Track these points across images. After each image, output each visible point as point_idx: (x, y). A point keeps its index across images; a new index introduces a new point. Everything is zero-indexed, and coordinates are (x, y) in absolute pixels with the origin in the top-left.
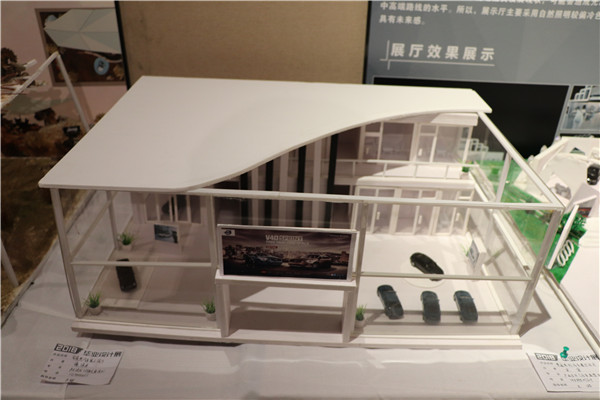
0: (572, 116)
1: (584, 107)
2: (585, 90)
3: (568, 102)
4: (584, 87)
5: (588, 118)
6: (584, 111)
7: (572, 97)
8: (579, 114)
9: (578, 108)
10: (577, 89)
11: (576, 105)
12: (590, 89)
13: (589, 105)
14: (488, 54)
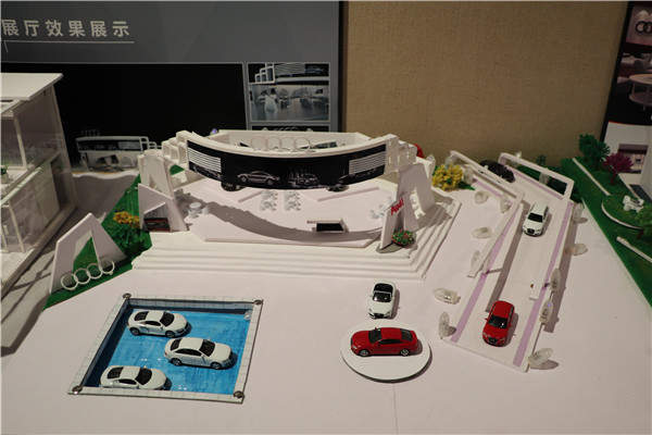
0: (260, 104)
1: (273, 91)
2: (266, 68)
3: (248, 87)
4: (263, 66)
5: (283, 106)
6: (275, 96)
7: (252, 80)
8: (269, 100)
9: (265, 93)
10: (254, 69)
11: (260, 89)
12: (272, 67)
13: (279, 88)
14: (121, 28)
